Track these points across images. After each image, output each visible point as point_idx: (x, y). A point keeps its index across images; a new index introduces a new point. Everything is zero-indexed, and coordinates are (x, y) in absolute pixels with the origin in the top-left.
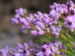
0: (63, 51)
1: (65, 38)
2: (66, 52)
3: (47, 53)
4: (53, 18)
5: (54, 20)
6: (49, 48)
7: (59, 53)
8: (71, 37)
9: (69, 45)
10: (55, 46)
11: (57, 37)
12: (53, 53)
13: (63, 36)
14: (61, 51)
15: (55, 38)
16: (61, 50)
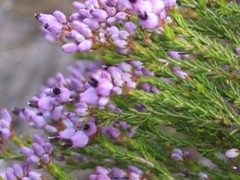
0: (145, 80)
1: (143, 51)
2: (152, 81)
3: (102, 89)
4: (116, 7)
5: (118, 11)
6: (106, 77)
7: (133, 85)
8: (157, 48)
9: (154, 65)
10: (124, 72)
11: (125, 51)
12: (116, 89)
13: (137, 47)
14: (139, 80)
15: (120, 54)
16: (138, 77)
